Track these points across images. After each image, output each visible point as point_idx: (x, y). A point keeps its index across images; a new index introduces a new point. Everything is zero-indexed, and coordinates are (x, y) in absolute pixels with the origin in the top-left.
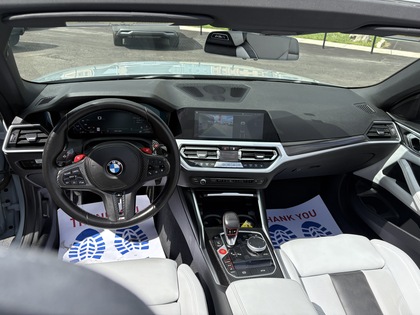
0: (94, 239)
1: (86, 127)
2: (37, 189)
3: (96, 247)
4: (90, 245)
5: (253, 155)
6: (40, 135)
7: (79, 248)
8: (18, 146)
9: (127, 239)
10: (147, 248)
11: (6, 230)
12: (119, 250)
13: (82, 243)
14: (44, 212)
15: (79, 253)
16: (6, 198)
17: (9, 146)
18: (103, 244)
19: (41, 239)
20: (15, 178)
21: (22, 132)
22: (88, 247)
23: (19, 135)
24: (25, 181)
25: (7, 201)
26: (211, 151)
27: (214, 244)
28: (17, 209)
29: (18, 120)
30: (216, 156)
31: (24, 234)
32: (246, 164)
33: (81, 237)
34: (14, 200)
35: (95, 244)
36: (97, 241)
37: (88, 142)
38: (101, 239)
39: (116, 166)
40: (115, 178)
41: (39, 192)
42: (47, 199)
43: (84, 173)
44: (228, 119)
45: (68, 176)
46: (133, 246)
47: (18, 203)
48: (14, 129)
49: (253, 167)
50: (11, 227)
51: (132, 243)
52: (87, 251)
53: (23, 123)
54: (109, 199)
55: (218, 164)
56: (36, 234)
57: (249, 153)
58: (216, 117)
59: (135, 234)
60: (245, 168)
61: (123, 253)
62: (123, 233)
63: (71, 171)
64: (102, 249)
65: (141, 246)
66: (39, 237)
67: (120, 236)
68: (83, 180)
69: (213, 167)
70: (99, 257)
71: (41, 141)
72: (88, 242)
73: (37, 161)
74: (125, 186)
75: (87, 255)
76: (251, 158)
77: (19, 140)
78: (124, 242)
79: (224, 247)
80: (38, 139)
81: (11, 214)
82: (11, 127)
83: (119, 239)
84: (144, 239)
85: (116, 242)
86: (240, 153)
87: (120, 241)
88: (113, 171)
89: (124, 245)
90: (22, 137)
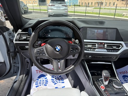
0: (44, 78)
1: (45, 35)
2: (25, 58)
3: (45, 81)
4: (43, 80)
5: (111, 46)
6: (28, 37)
7: (39, 81)
8: (19, 40)
9: (56, 78)
10: (64, 82)
11: (14, 73)
12: (53, 83)
13: (40, 79)
14: (27, 67)
15: (39, 83)
16: (14, 62)
17: (16, 40)
18: (47, 80)
19: (26, 77)
20: (18, 54)
21: (21, 35)
22: (42, 81)
23: (20, 36)
24: (21, 55)
25: (15, 63)
26: (94, 44)
27: (97, 84)
28: (18, 66)
29: (20, 31)
30: (96, 46)
31: (20, 75)
32: (108, 50)
33: (39, 77)
34: (17, 63)
35: (44, 80)
36: (45, 79)
37: (45, 40)
38: (46, 78)
39: (58, 48)
40: (58, 53)
41: (26, 60)
42: (28, 63)
43: (45, 51)
44: (101, 31)
45: (38, 52)
46: (58, 82)
47: (18, 64)
48: (18, 34)
49: (111, 52)
50: (16, 72)
51: (58, 80)
52: (42, 82)
53: (22, 32)
54: (55, 62)
55: (96, 50)
56: (24, 75)
57: (110, 45)
58: (96, 31)
59: (58, 77)
60: (108, 52)
61: (55, 84)
62: (54, 76)
63: (40, 49)
64: (47, 82)
65: (61, 82)
66: (25, 76)
67: (53, 77)
68: (45, 53)
69: (94, 51)
70: (46, 85)
71: (28, 39)
72: (42, 79)
73: (26, 47)
74: (62, 57)
75: (42, 84)
76: (110, 47)
77: (20, 38)
78: (55, 80)
79: (102, 85)
80: (27, 38)
81: (16, 68)
82: (17, 33)
83: (53, 78)
84: (62, 79)
85: (52, 79)
86: (106, 46)
87: (53, 79)
88: (57, 50)
89: (55, 81)
90: (21, 37)
